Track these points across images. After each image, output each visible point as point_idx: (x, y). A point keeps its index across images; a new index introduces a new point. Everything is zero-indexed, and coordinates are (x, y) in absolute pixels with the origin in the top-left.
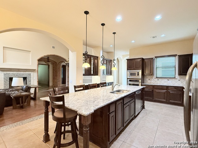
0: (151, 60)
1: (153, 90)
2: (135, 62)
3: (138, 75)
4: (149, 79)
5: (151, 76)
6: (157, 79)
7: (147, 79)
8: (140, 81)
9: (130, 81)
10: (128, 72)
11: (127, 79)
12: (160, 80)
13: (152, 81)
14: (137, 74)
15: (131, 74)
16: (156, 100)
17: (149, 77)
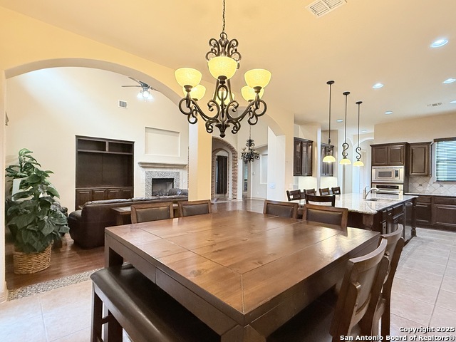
0: (426, 146)
1: (430, 206)
2: (389, 150)
3: (397, 175)
4: (421, 185)
5: (426, 179)
6: (439, 185)
7: (416, 185)
8: (401, 187)
9: (378, 187)
10: (374, 171)
11: (372, 183)
12: (445, 186)
13: (428, 189)
14: (393, 174)
15: (381, 174)
16: (437, 224)
17: (421, 180)
